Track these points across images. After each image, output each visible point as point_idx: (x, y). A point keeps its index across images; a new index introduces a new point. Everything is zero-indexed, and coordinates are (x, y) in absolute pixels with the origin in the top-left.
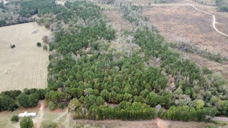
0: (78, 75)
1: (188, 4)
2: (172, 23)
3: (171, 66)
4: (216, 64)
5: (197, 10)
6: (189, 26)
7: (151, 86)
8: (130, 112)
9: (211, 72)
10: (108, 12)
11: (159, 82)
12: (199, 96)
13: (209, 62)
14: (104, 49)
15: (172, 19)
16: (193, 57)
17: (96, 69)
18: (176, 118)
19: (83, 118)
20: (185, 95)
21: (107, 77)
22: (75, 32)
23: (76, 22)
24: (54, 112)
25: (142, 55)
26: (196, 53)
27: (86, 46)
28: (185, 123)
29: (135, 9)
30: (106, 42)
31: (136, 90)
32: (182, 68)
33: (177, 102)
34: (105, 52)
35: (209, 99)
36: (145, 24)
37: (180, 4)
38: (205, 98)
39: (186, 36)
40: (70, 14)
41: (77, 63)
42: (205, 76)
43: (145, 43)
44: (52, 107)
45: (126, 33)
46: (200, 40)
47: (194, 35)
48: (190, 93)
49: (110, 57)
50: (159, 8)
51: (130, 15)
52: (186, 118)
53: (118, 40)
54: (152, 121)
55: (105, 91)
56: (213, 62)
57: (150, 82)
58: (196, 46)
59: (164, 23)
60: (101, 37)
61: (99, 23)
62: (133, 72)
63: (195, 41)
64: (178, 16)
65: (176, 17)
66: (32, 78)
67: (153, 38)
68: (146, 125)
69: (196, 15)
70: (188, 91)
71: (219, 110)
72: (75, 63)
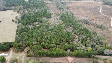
0: (30, 35)
1: (89, 1)
2: (80, 10)
3: (77, 31)
4: (100, 30)
5: (93, 4)
6: (88, 12)
7: (66, 40)
8: (54, 53)
9: (96, 34)
10: (49, 5)
11: (70, 38)
12: (90, 45)
13: (96, 29)
14: (45, 22)
15: (80, 8)
16: (89, 26)
17: (40, 32)
18: (77, 56)
19: (31, 56)
20: (82, 45)
21: (45, 36)
22: (31, 14)
23: (32, 9)
24: (17, 53)
25: (64, 25)
26: (90, 24)
27: (36, 21)
28: (82, 58)
29: (62, 4)
30: (46, 19)
31: (58, 42)
32: (83, 32)
33: (78, 48)
34: (45, 24)
35: (95, 47)
36: (66, 11)
37: (85, 1)
38: (92, 46)
39: (87, 16)
40: (30, 6)
41: (31, 29)
42: (94, 36)
43: (66, 20)
44: (16, 51)
45: (57, 15)
46: (93, 18)
47: (91, 16)
48: (85, 44)
49: (48, 26)
50: (74, 3)
51: (60, 6)
52: (82, 56)
53: (52, 18)
54: (65, 58)
55: (43, 43)
56: (99, 29)
57: (66, 38)
58: (91, 21)
59: (76, 10)
60: (44, 17)
61: (44, 10)
62: (57, 34)
63: (91, 19)
64: (83, 7)
65: (82, 7)
66: (8, 37)
67: (70, 17)
68: (62, 60)
69: (92, 6)
70: (84, 43)
71: (99, 52)
72: (30, 30)
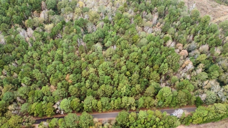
7: (158, 71)
11: (169, 65)
14: (68, 10)
27: (39, 9)
34: (71, 15)
41: (30, 47)
49: (83, 25)
